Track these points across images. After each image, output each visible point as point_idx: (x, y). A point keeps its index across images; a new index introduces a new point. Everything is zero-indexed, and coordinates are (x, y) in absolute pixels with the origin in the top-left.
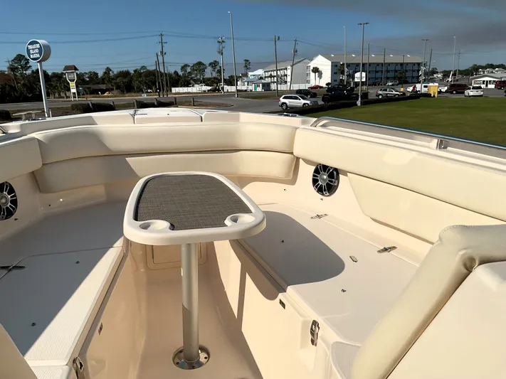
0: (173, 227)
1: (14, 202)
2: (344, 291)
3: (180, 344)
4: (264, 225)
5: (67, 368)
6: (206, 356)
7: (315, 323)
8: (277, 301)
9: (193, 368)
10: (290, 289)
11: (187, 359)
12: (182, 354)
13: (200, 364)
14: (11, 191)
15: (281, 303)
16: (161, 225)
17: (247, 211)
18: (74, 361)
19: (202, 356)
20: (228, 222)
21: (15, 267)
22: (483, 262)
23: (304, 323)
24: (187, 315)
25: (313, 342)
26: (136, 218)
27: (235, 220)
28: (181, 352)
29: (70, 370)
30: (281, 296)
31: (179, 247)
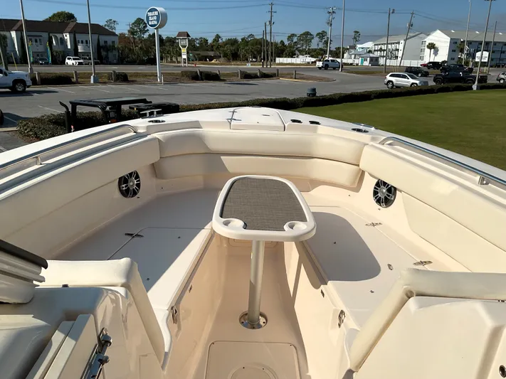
0: (245, 227)
1: (138, 185)
2: (372, 292)
3: (246, 309)
4: (314, 233)
5: (167, 312)
6: (265, 321)
7: (342, 312)
8: (319, 290)
9: (254, 328)
10: (329, 282)
11: (250, 321)
12: (247, 317)
13: (260, 327)
14: (137, 177)
15: (322, 292)
16: (238, 223)
17: (303, 219)
18: (172, 308)
19: (262, 320)
20: (286, 227)
21: (137, 235)
22: (418, 295)
23: (335, 310)
24: (253, 288)
25: (339, 325)
26: (221, 216)
27: (292, 227)
28: (246, 314)
29: (169, 315)
30: (322, 287)
31: (251, 242)
